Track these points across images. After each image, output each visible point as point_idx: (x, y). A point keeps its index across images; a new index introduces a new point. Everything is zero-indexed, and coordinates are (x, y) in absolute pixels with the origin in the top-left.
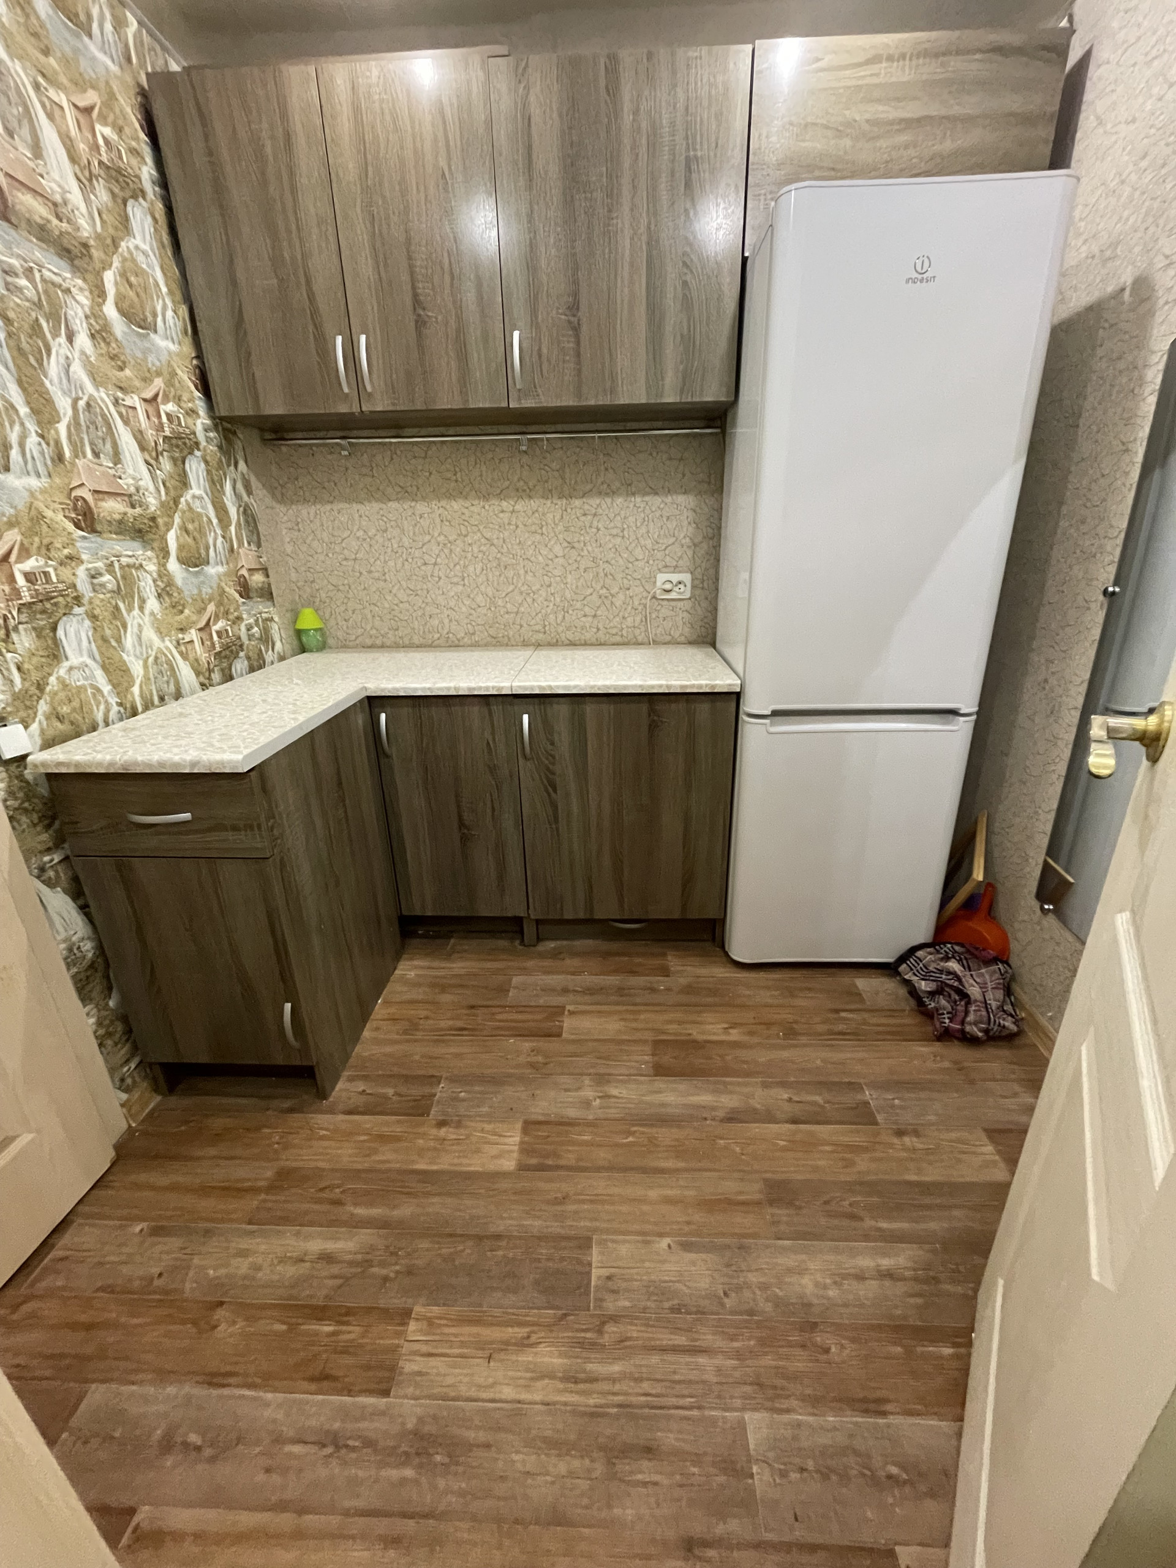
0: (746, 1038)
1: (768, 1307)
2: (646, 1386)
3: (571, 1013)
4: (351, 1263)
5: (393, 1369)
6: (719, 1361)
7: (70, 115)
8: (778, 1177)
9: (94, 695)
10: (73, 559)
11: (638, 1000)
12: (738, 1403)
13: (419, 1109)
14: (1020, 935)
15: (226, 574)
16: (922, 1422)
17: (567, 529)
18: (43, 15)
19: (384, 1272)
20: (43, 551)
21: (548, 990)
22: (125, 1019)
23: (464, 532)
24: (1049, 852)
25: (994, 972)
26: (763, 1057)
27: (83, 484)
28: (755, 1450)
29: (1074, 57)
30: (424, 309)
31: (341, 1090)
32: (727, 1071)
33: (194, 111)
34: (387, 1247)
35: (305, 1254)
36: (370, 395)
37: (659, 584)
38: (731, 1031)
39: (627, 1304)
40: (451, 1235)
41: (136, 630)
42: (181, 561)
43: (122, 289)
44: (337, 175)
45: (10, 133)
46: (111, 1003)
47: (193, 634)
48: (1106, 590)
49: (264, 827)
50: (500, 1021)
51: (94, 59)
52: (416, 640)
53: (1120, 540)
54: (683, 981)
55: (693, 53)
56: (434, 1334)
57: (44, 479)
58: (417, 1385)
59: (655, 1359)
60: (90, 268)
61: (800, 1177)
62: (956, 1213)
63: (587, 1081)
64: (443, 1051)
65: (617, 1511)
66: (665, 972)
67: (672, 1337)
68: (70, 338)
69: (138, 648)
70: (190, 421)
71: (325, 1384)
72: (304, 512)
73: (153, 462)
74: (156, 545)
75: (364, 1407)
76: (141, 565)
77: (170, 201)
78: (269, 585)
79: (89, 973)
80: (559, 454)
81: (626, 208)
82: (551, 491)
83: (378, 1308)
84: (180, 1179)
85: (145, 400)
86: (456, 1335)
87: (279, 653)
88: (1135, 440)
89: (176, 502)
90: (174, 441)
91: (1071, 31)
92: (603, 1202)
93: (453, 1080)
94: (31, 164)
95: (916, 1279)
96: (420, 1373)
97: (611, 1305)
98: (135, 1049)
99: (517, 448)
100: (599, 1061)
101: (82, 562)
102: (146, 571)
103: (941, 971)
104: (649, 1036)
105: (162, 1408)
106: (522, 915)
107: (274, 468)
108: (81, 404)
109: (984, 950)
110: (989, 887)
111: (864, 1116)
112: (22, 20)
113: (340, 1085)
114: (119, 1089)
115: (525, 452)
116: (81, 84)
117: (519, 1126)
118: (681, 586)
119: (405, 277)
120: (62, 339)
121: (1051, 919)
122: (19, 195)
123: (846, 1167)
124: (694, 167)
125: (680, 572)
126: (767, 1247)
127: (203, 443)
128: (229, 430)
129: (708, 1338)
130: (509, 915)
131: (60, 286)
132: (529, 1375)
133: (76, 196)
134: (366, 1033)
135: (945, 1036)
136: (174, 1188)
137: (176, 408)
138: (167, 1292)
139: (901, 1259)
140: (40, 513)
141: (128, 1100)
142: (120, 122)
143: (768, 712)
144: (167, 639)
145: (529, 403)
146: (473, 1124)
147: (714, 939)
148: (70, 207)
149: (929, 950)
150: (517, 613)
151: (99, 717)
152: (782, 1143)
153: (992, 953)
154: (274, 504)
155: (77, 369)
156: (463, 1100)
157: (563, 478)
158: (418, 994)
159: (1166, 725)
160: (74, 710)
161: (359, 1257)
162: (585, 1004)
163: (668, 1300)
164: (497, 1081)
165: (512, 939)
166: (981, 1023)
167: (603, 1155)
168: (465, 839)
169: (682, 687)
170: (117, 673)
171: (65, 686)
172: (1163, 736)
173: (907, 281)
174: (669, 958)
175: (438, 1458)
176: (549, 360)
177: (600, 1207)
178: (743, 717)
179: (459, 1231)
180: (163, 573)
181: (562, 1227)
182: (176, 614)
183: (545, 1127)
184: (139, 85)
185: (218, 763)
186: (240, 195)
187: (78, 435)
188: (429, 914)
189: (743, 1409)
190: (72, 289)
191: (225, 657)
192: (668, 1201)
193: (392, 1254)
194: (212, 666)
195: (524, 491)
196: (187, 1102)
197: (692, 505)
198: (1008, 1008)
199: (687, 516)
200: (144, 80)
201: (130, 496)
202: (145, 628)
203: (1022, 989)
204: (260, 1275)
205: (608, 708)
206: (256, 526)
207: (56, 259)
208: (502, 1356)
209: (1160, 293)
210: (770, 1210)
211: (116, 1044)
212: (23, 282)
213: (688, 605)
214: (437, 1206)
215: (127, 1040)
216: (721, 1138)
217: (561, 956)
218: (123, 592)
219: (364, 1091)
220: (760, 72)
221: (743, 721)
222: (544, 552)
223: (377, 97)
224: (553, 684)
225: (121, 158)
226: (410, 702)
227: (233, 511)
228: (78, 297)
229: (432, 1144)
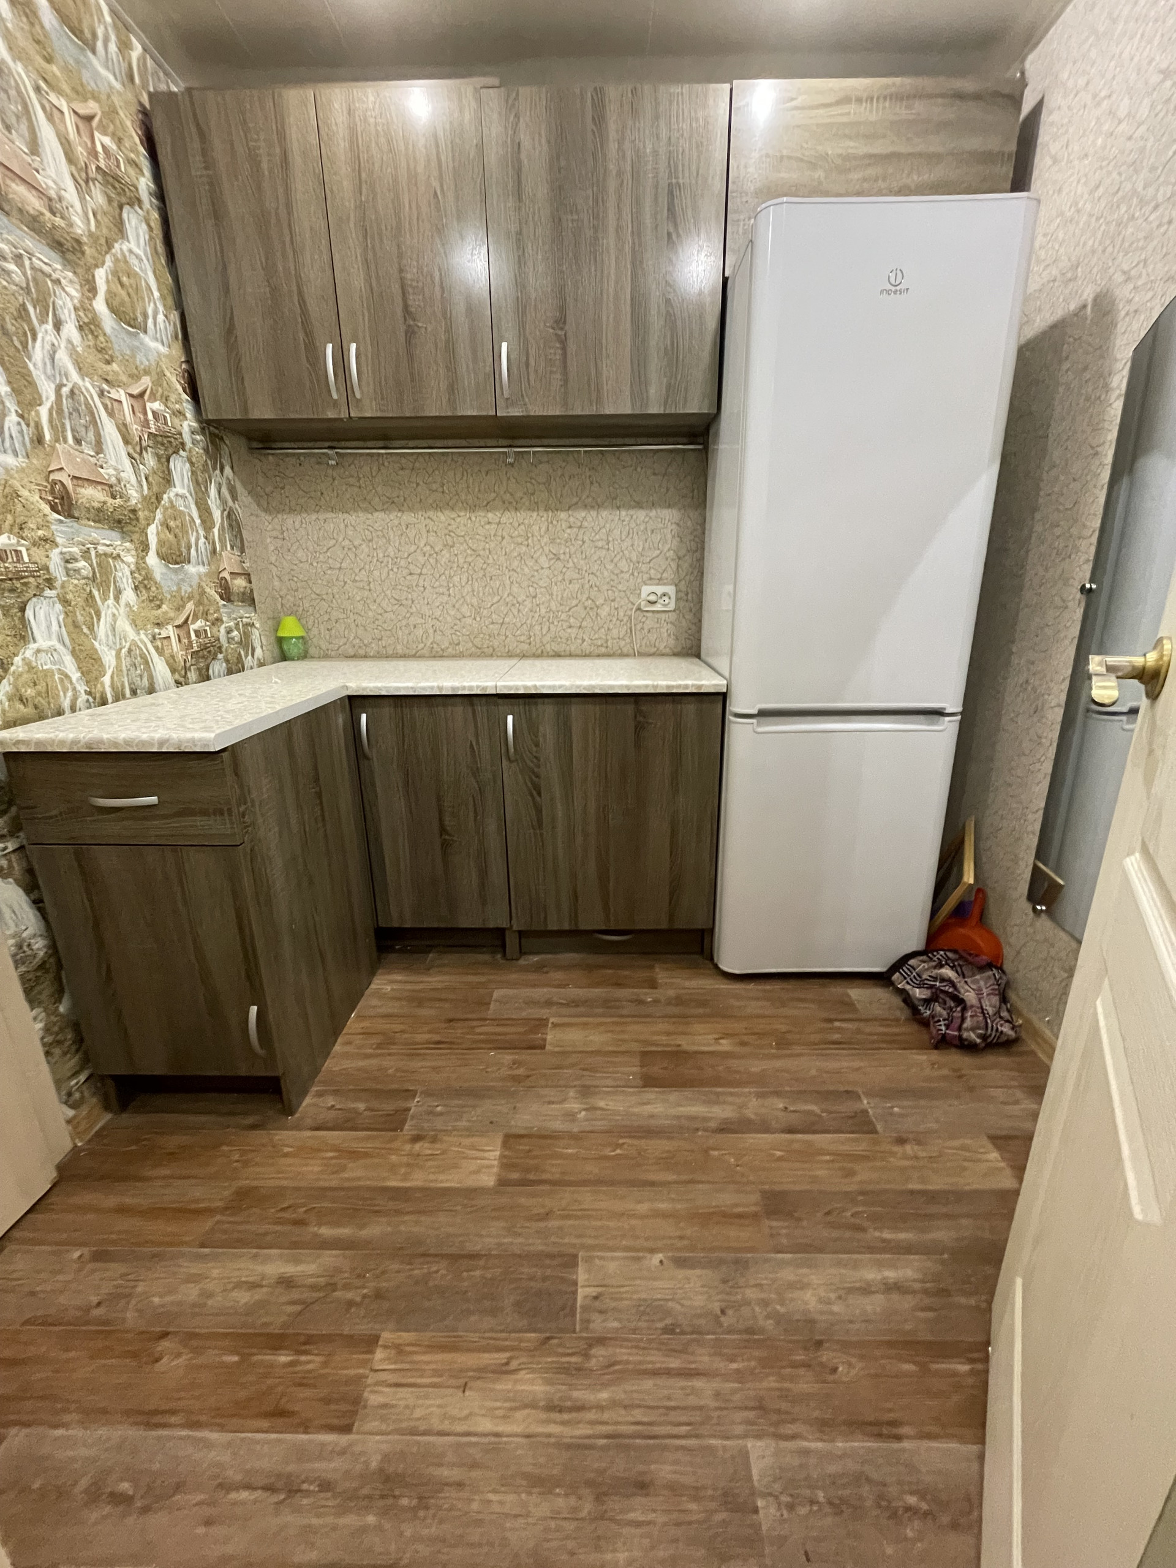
0: (737, 1049)
1: (769, 1324)
2: (638, 1415)
3: (555, 1025)
4: (314, 1288)
5: (357, 1402)
6: (716, 1384)
7: (70, 120)
8: (777, 1188)
9: (61, 680)
10: (48, 541)
11: (625, 1012)
12: (739, 1429)
13: (394, 1122)
14: (1012, 940)
15: (206, 575)
16: (940, 1445)
17: (553, 541)
18: (47, 25)
19: (349, 1295)
20: (16, 530)
21: (531, 1003)
22: (76, 1027)
23: (450, 543)
24: (1038, 856)
25: (989, 977)
26: (756, 1067)
27: (62, 469)
28: (759, 1481)
29: (1026, 108)
30: (414, 320)
31: (308, 1105)
32: (717, 1081)
33: (194, 130)
34: (354, 1269)
35: (263, 1279)
36: (358, 401)
37: (644, 595)
38: (722, 1041)
39: (616, 1324)
40: (424, 1255)
41: (109, 619)
42: (161, 556)
43: (113, 286)
44: (332, 191)
45: (8, 128)
46: (62, 1009)
47: (170, 631)
48: (1084, 586)
49: (235, 810)
50: (481, 1034)
51: (96, 73)
52: (400, 649)
53: (1094, 540)
54: (671, 993)
55: (675, 89)
56: (402, 1362)
57: (21, 459)
58: (383, 1419)
59: (648, 1384)
60: (82, 263)
61: (798, 1188)
62: (964, 1222)
63: (572, 1093)
64: (420, 1064)
65: (609, 1556)
66: (653, 985)
67: (666, 1359)
68: (58, 325)
69: (111, 637)
70: (176, 421)
71: (280, 1421)
72: (290, 522)
73: (136, 456)
74: (135, 537)
75: (323, 1445)
76: (119, 556)
77: (166, 213)
78: (252, 590)
79: (39, 974)
80: (544, 467)
81: (611, 230)
82: (537, 503)
83: (341, 1335)
84: (128, 1200)
85: (131, 396)
86: (428, 1363)
87: (259, 660)
88: (1104, 443)
89: (159, 498)
90: (160, 439)
91: (1023, 83)
92: (589, 1217)
93: (428, 1094)
94: (28, 159)
95: (926, 1292)
96: (385, 1406)
97: (599, 1325)
98: (86, 1062)
99: (504, 462)
100: (585, 1073)
101: (57, 546)
102: (123, 561)
103: (935, 979)
104: (635, 1047)
105: (91, 1452)
106: (504, 926)
107: (261, 479)
108: (65, 391)
109: (977, 956)
110: (979, 891)
111: (862, 1124)
112: (27, 27)
113: (308, 1100)
114: (66, 1103)
115: (512, 465)
116: (81, 93)
117: (499, 1141)
118: (666, 598)
119: (396, 288)
120: (49, 326)
121: (1044, 922)
122: (13, 185)
123: (846, 1176)
124: (676, 193)
125: (664, 584)
126: (766, 1261)
127: (189, 445)
128: (216, 436)
129: (703, 1359)
130: (491, 926)
131: (50, 276)
132: (507, 1405)
133: (71, 194)
134: (337, 1048)
135: (942, 1043)
136: (122, 1210)
137: (162, 407)
138: (106, 1323)
139: (907, 1271)
140: (15, 492)
141: (75, 1117)
142: (121, 134)
143: (754, 711)
144: (142, 632)
145: (516, 412)
146: (450, 1139)
147: (702, 952)
148: (64, 204)
149: (921, 958)
150: (502, 624)
151: (66, 704)
152: (779, 1153)
153: (984, 959)
154: (259, 512)
155: (62, 356)
156: (441, 1114)
157: (549, 491)
158: (393, 1008)
159: (1166, 659)
160: (39, 694)
161: (322, 1281)
162: (570, 1016)
163: (661, 1320)
164: (476, 1094)
165: (493, 953)
166: (979, 1028)
167: (592, 1169)
168: (445, 846)
169: (668, 687)
170: (89, 663)
171: (30, 668)
172: (1163, 671)
173: (882, 292)
174: (657, 970)
175: (405, 1502)
176: (536, 371)
177: (586, 1222)
178: (730, 717)
179: (432, 1251)
180: (140, 567)
181: (545, 1244)
182: (152, 608)
183: (526, 1140)
184: (141, 104)
185: (188, 741)
186: (236, 206)
187: (60, 421)
188: (408, 925)
189: (745, 1436)
190: (63, 281)
191: (203, 657)
192: (657, 1214)
193: (359, 1276)
194: (188, 665)
195: (510, 503)
196: (139, 1119)
197: (676, 518)
198: (1004, 1014)
199: (670, 530)
200: (145, 99)
201: (111, 486)
202: (120, 618)
203: (1018, 995)
204: (210, 1302)
205: (594, 709)
206: (240, 532)
207: (47, 249)
208: (479, 1383)
209: (1121, 306)
210: (767, 1222)
211: (65, 1054)
212: (12, 267)
213: (673, 617)
214: (412, 1226)
215: (77, 1051)
216: (714, 1149)
217: (545, 969)
218: (99, 580)
219: (333, 1106)
220: (739, 108)
221: (730, 721)
222: (531, 563)
223: (372, 120)
224: (538, 684)
225: (118, 166)
226: (391, 701)
227: (217, 514)
228: (67, 289)
229: (405, 1159)
